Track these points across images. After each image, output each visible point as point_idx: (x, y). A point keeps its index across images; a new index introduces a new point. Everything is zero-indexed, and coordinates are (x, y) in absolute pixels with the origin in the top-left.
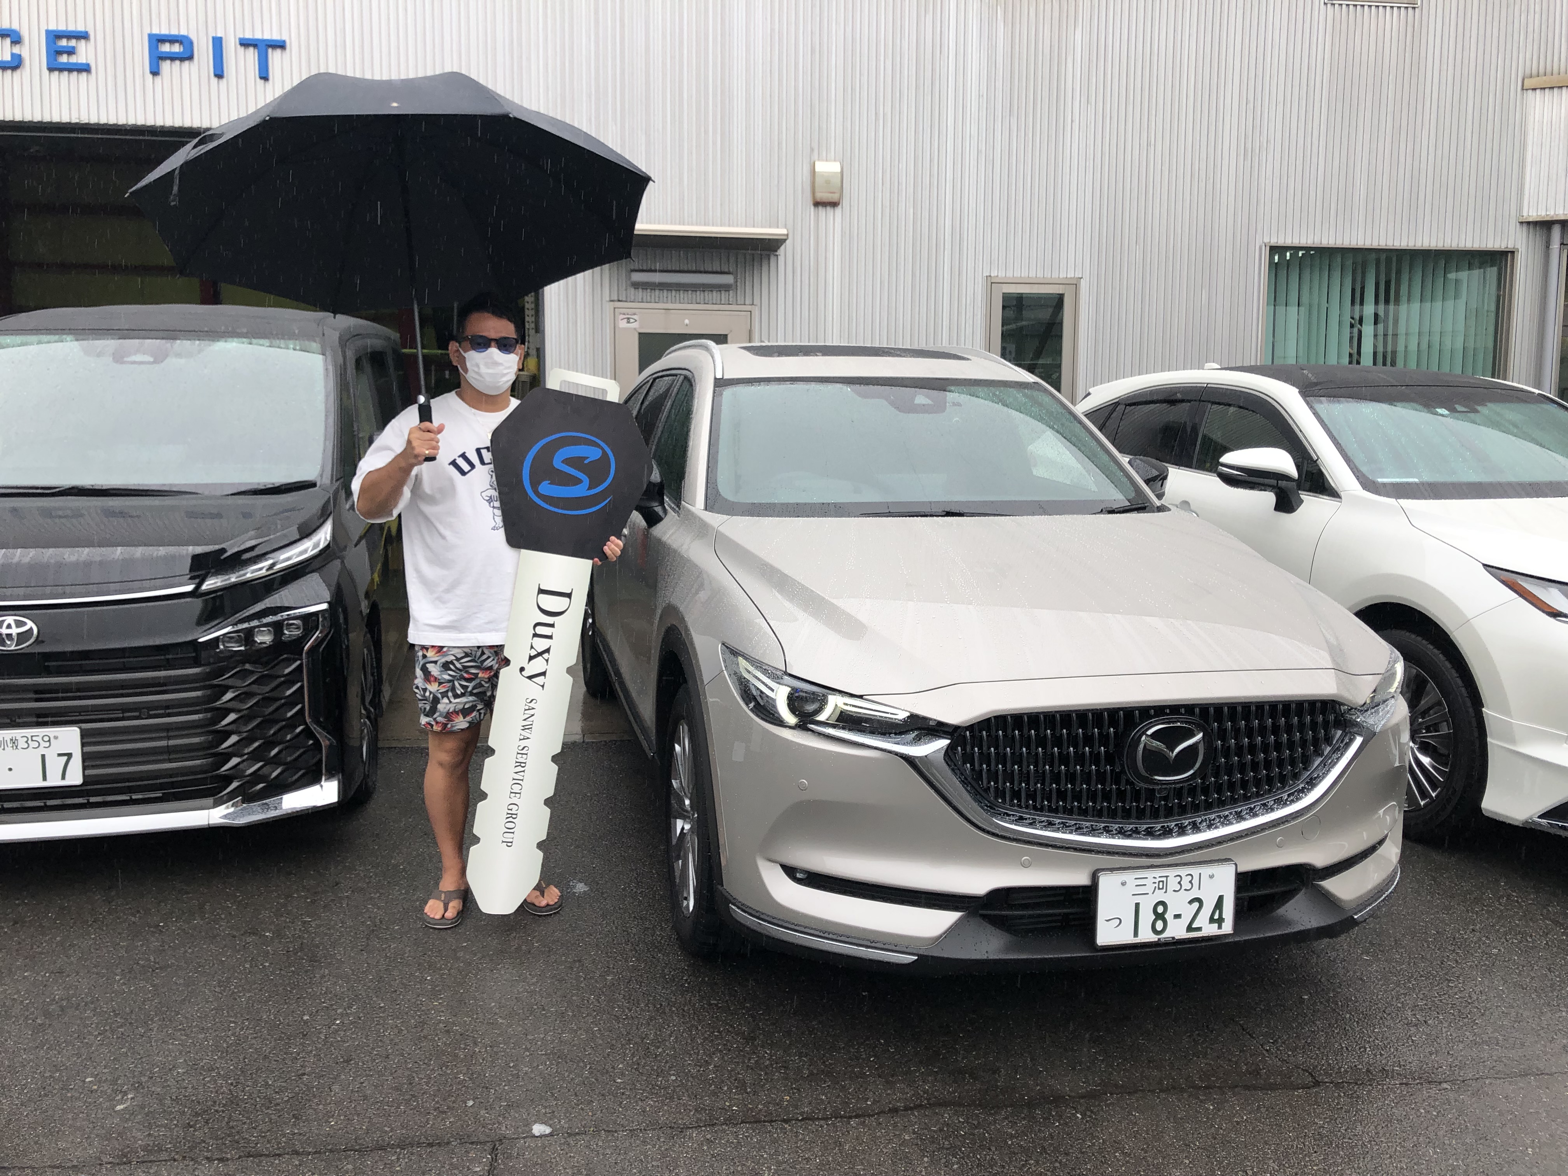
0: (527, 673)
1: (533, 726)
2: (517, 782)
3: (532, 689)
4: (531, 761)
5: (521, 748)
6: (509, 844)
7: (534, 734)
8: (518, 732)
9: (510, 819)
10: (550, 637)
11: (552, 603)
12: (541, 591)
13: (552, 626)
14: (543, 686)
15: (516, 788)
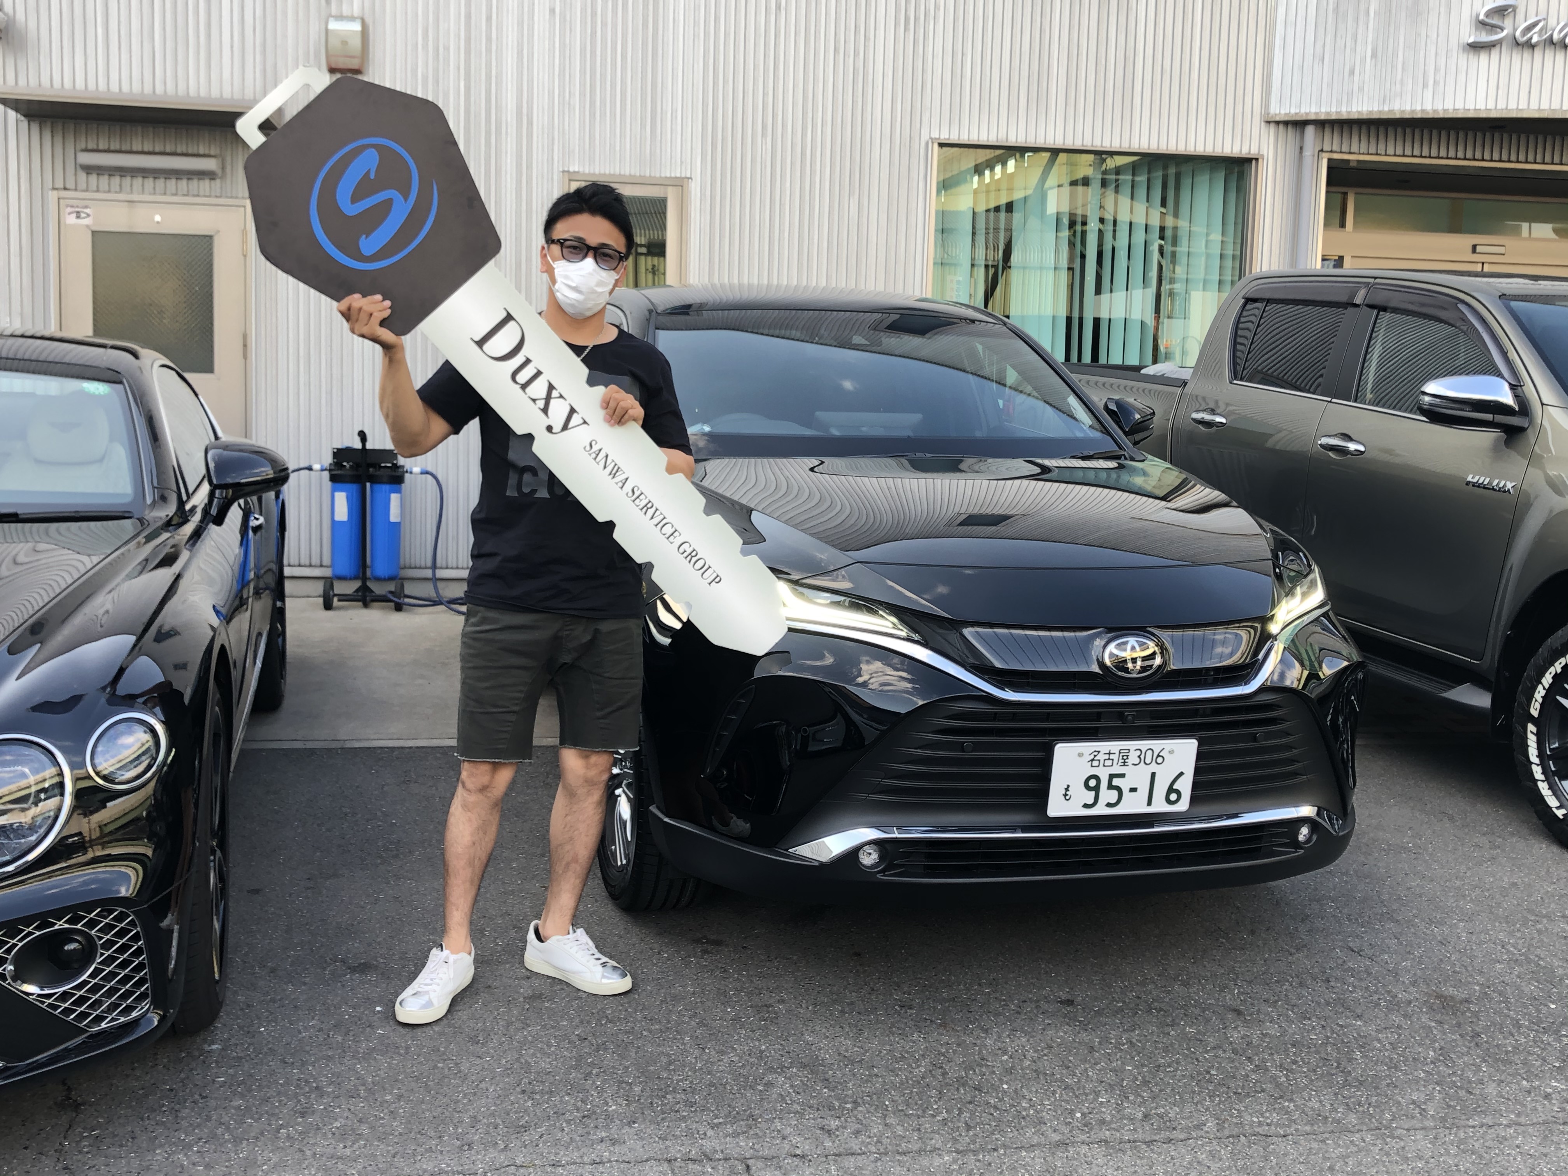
0: (557, 426)
1: (619, 464)
2: (662, 524)
3: (579, 435)
4: (652, 493)
5: (630, 494)
6: (717, 579)
7: (628, 470)
8: (611, 485)
9: (694, 559)
10: (539, 373)
11: (502, 343)
12: (481, 343)
13: (528, 361)
14: (585, 422)
15: (668, 530)
